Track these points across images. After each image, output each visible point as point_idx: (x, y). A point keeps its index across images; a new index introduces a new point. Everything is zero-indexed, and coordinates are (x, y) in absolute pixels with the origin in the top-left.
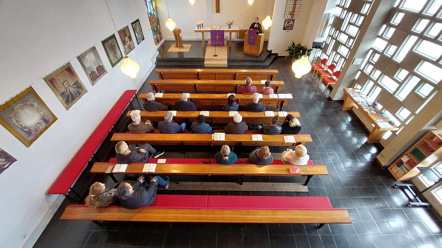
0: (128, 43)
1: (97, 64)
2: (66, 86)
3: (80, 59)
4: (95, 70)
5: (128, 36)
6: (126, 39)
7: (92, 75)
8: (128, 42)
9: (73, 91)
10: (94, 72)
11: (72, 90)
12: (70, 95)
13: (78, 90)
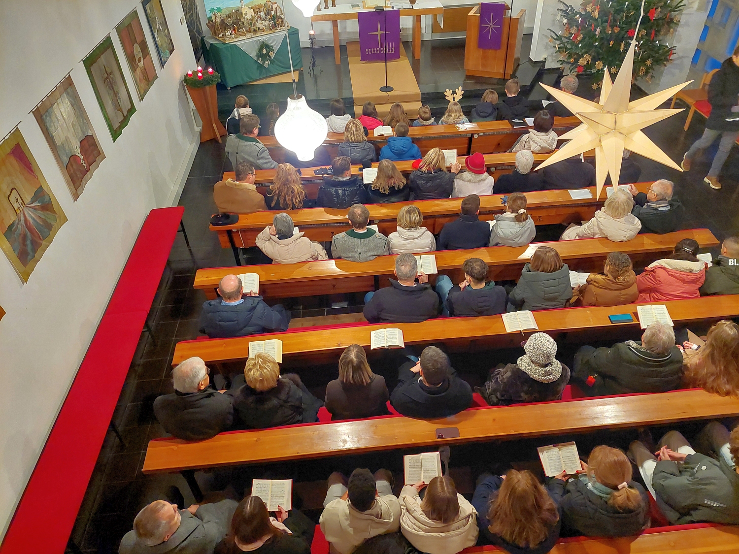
0: (141, 64)
1: (80, 131)
2: (16, 206)
3: (42, 114)
4: (78, 152)
5: (138, 40)
6: (135, 52)
7: (72, 165)
8: (140, 61)
9: (34, 219)
10: (73, 157)
11: (30, 215)
12: (29, 233)
13: (43, 217)
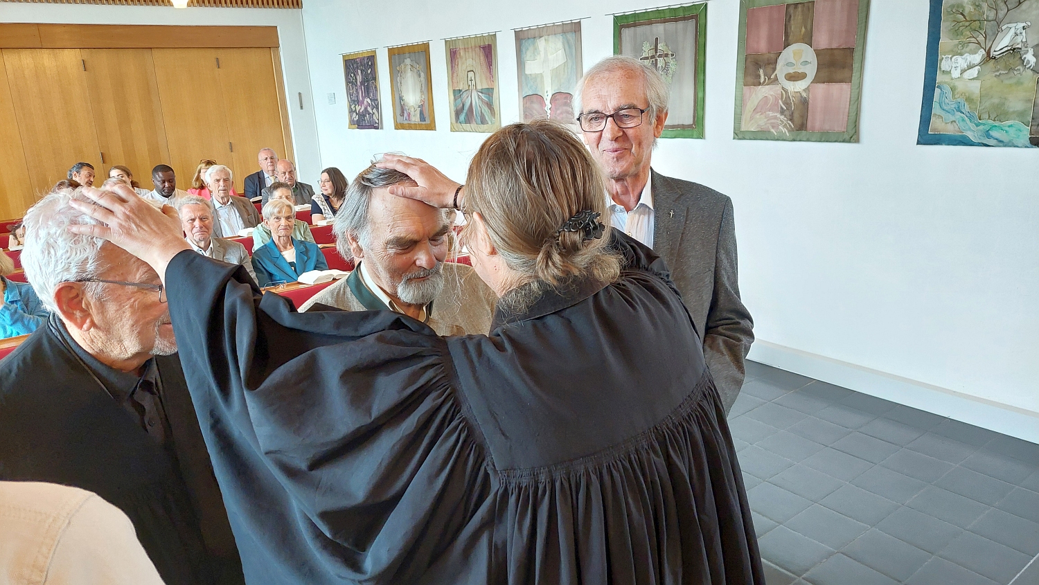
2: (470, 82)
3: (522, 39)
4: (547, 97)
5: (822, 44)
7: (532, 102)
8: (795, 77)
10: (538, 97)
11: (475, 99)
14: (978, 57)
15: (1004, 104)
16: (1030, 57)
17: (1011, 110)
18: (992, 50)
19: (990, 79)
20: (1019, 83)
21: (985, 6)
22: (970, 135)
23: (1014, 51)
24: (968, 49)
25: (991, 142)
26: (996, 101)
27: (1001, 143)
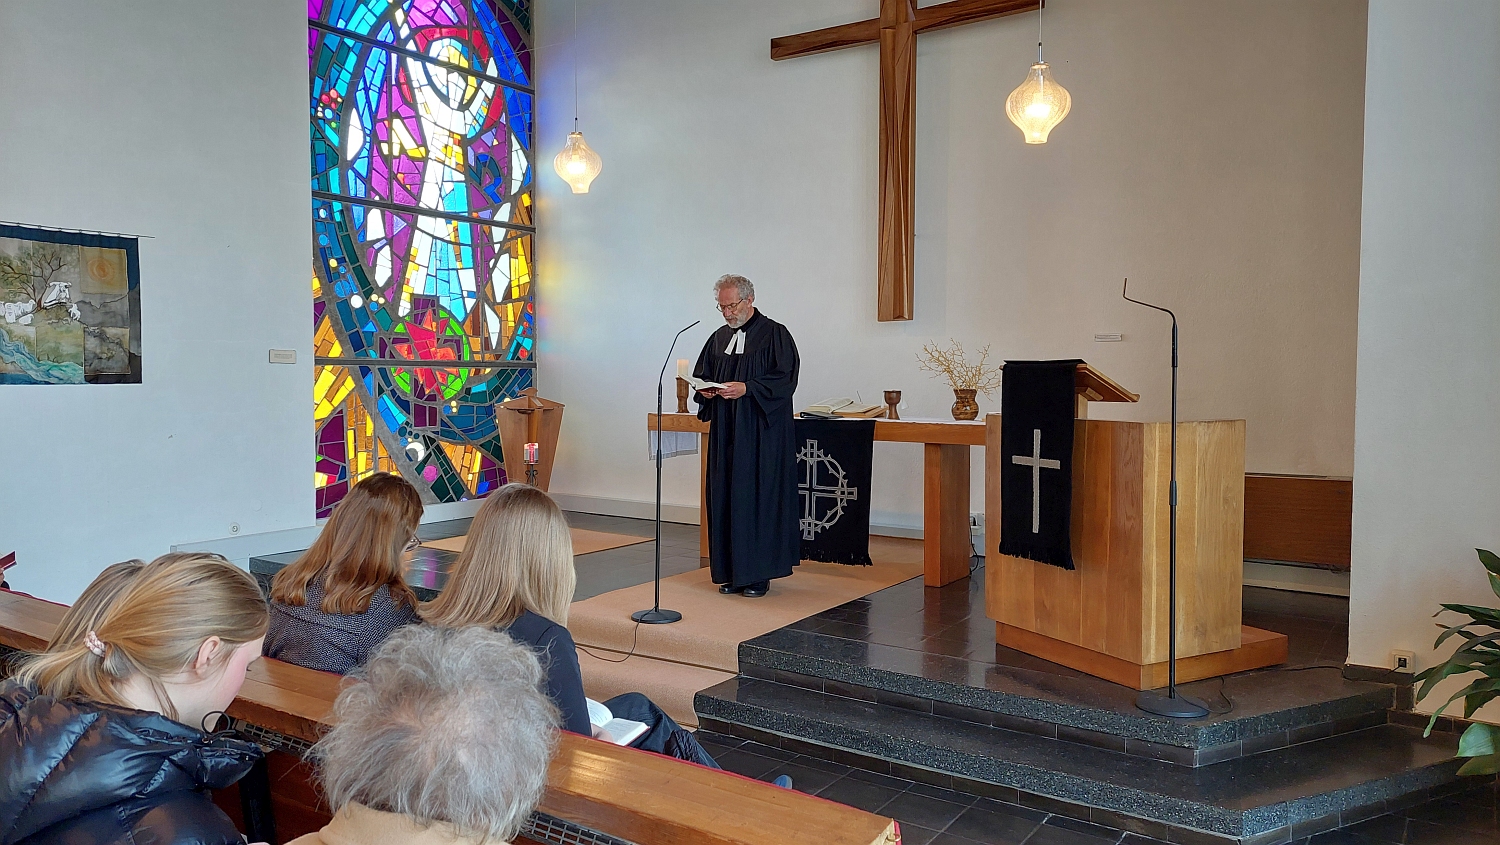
14: (30, 306)
15: (58, 348)
16: (74, 310)
17: (65, 353)
18: (42, 302)
19: (45, 326)
20: (68, 331)
21: (30, 264)
22: (32, 374)
23: (60, 305)
24: (20, 298)
25: (52, 380)
26: (53, 345)
27: (61, 381)
